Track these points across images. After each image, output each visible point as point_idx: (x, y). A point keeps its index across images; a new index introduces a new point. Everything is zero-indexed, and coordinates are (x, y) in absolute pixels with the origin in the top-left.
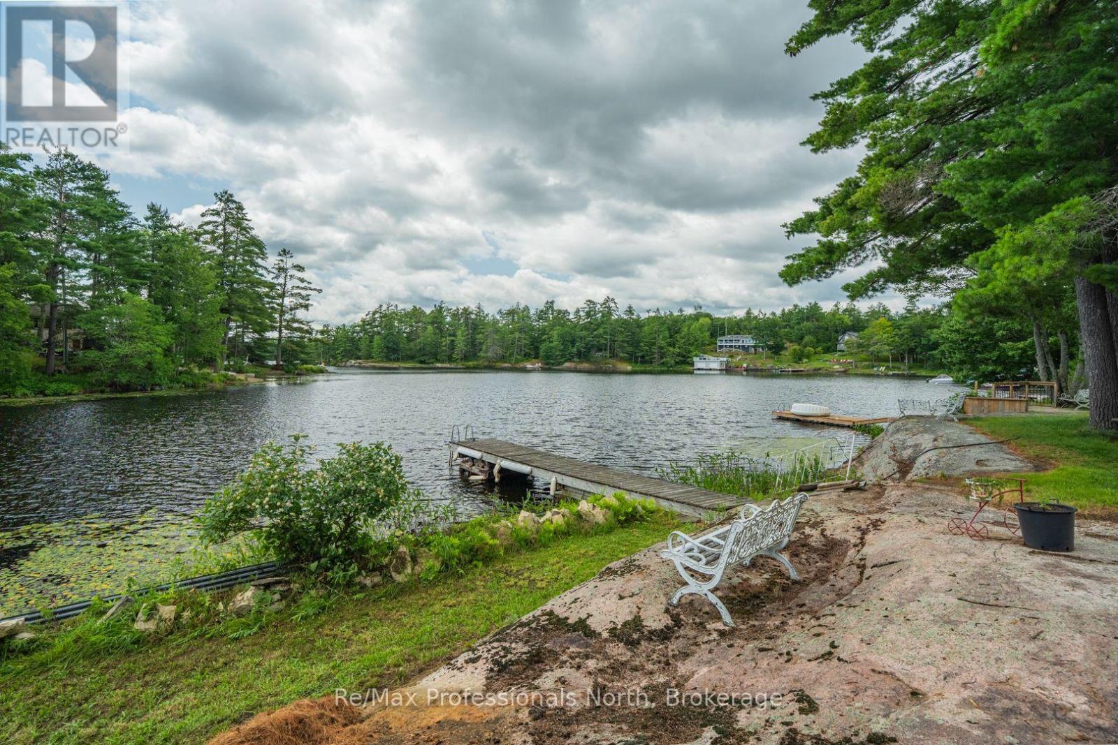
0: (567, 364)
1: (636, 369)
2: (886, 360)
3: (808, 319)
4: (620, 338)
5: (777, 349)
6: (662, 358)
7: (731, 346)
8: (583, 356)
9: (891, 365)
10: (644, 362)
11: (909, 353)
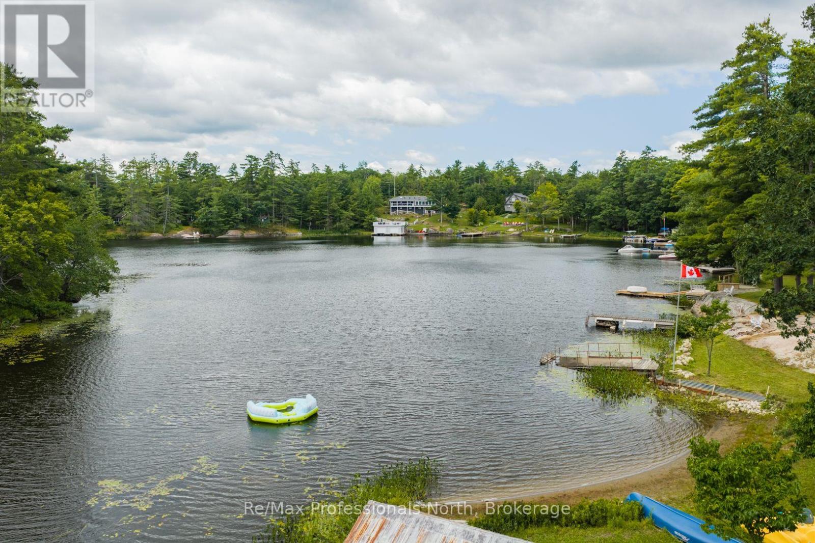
0: (232, 233)
1: (308, 235)
2: (554, 222)
3: (478, 179)
4: (288, 200)
5: (452, 212)
6: (334, 222)
7: (404, 209)
8: (249, 222)
9: (559, 227)
10: (314, 227)
11: (574, 216)
